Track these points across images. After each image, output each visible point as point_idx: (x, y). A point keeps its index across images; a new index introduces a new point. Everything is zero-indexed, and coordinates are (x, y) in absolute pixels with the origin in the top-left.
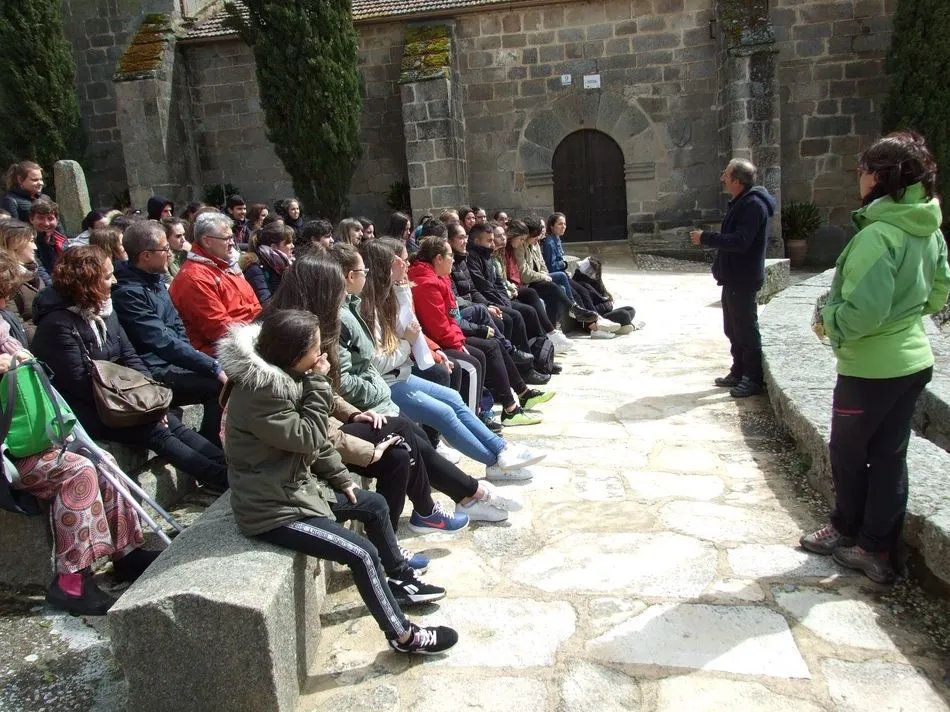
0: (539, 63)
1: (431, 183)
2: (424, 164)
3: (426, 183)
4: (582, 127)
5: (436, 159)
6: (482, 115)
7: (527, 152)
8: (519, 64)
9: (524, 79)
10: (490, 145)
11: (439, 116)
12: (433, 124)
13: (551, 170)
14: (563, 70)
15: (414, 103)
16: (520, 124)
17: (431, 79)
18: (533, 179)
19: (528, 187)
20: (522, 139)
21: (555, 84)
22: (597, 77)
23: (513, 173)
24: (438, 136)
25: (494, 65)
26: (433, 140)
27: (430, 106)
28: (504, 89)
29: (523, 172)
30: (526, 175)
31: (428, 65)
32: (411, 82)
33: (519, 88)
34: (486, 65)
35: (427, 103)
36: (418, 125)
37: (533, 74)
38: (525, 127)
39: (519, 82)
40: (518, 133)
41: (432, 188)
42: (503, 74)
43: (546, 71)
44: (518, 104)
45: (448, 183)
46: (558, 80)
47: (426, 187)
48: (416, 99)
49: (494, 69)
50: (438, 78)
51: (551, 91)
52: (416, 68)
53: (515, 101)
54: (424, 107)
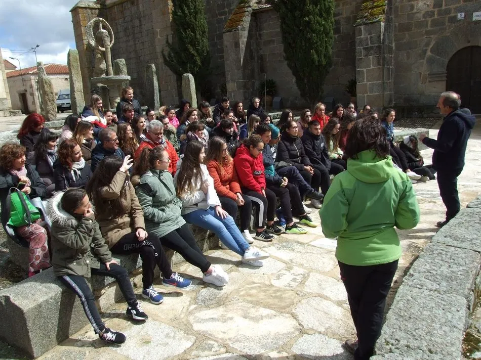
0: (443, 7)
1: (368, 80)
2: (365, 70)
3: (365, 80)
4: (469, 45)
5: (372, 67)
6: (405, 40)
7: (431, 61)
8: (431, 9)
9: (433, 18)
10: (408, 58)
11: (375, 43)
12: (372, 48)
13: (446, 72)
14: (459, 10)
15: (362, 37)
16: (428, 44)
17: (374, 22)
18: (433, 77)
19: (430, 82)
20: (429, 53)
21: (454, 19)
23: (421, 74)
24: (374, 55)
25: (415, 11)
26: (371, 57)
27: (371, 38)
28: (420, 24)
29: (427, 73)
30: (429, 75)
31: (371, 15)
32: (361, 25)
33: (429, 23)
34: (410, 11)
35: (369, 37)
36: (364, 48)
37: (439, 14)
38: (431, 46)
39: (430, 20)
40: (426, 50)
41: (368, 83)
42: (420, 16)
43: (448, 12)
44: (428, 33)
45: (377, 81)
46: (456, 17)
47: (365, 82)
48: (364, 34)
49: (415, 13)
50: (376, 22)
51: (449, 24)
52: (365, 17)
53: (426, 31)
54: (367, 39)
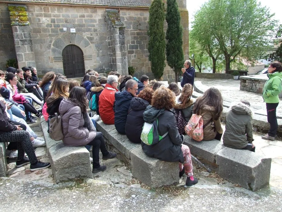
0: (56, 23)
1: (26, 60)
2: (23, 54)
3: (24, 60)
4: (71, 44)
5: (27, 52)
6: (38, 38)
7: (54, 51)
8: (50, 23)
9: (51, 28)
10: (41, 48)
11: (28, 38)
12: (26, 40)
13: (62, 57)
14: (64, 26)
15: (18, 33)
16: (51, 42)
17: (25, 25)
18: (56, 59)
19: (55, 62)
20: (52, 46)
21: (62, 30)
22: (74, 29)
23: (49, 57)
24: (28, 44)
25: (41, 22)
26: (26, 46)
27: (24, 34)
28: (45, 30)
29: (53, 57)
30: (54, 58)
31: (21, 20)
32: (17, 25)
33: (50, 30)
34: (38, 22)
35: (23, 33)
36: (20, 40)
37: (54, 26)
38: (53, 43)
39: (50, 29)
40: (50, 45)
41: (26, 62)
42: (44, 26)
43: (58, 26)
45: (32, 60)
46: (62, 29)
47: (24, 61)
49: (41, 24)
50: (27, 25)
51: (60, 32)
52: (17, 21)
53: (49, 34)
54: (22, 34)
